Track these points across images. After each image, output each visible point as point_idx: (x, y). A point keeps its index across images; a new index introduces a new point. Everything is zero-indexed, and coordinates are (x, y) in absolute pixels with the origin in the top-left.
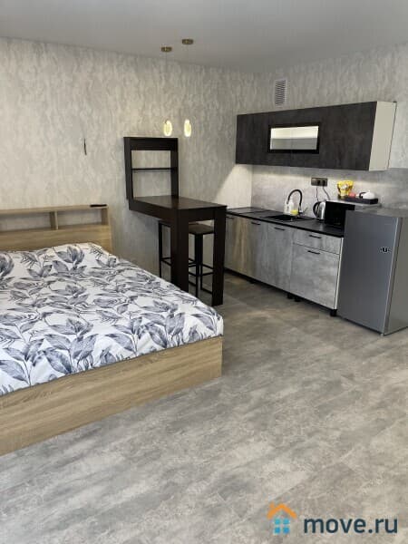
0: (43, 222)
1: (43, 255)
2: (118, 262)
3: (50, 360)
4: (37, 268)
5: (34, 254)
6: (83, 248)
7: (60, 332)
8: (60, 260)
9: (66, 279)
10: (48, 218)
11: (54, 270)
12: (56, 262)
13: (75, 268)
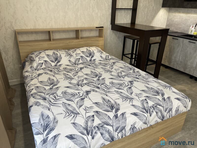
0: (73, 35)
1: (75, 53)
2: (110, 57)
3: (102, 134)
4: (73, 60)
5: (71, 52)
6: (93, 49)
7: (101, 109)
8: (83, 55)
9: (89, 67)
10: (75, 33)
11: (81, 61)
12: (82, 57)
13: (91, 60)
